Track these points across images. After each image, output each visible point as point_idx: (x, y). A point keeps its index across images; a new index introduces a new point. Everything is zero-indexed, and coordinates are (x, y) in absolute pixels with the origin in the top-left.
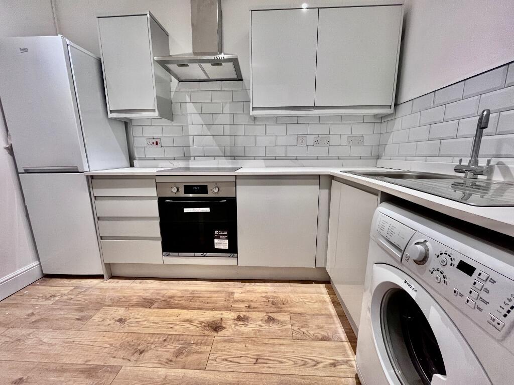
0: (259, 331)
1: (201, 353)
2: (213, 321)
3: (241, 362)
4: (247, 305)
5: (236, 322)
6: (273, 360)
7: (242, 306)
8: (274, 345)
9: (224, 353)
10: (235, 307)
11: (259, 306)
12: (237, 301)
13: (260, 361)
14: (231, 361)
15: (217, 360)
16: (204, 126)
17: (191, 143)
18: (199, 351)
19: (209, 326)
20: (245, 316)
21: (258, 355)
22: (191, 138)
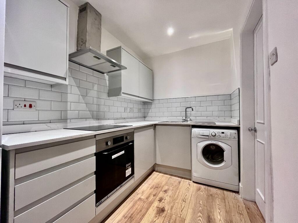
0: (170, 196)
1: (175, 220)
2: (157, 211)
3: (184, 206)
4: (153, 196)
5: (162, 202)
6: (185, 197)
7: (152, 197)
8: (178, 195)
9: (178, 210)
10: (151, 200)
11: (156, 192)
12: (147, 198)
13: (184, 200)
14: (183, 209)
15: (181, 213)
16: (81, 96)
17: (69, 108)
18: (174, 220)
19: (159, 213)
20: (159, 198)
21: (182, 200)
22: (69, 103)
